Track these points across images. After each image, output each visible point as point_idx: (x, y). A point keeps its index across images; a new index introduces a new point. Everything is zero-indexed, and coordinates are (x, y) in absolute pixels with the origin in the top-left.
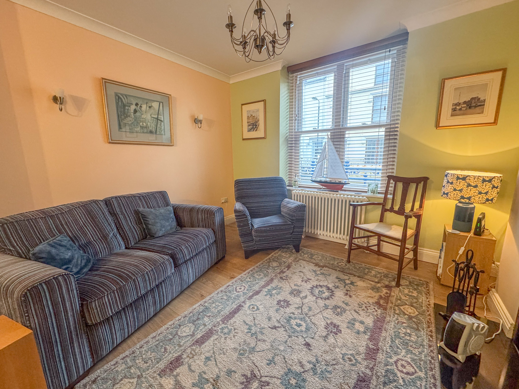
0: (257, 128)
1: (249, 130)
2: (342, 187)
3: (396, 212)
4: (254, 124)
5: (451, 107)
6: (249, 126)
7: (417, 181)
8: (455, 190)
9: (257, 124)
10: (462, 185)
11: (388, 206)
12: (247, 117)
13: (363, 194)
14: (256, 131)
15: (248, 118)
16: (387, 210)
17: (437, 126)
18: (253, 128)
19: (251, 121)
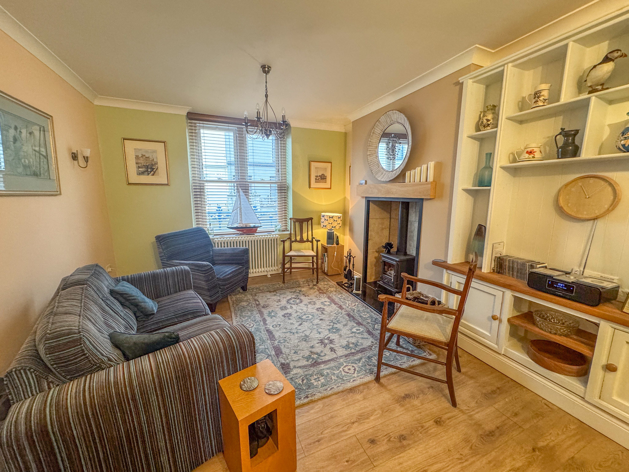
0: (155, 172)
1: (140, 174)
2: (257, 230)
3: (298, 242)
4: (150, 166)
5: (315, 178)
6: (139, 167)
7: (307, 220)
8: (329, 223)
9: (154, 167)
10: (331, 221)
11: (293, 239)
12: (135, 157)
13: (273, 233)
14: (153, 175)
15: (137, 157)
16: (293, 242)
17: (310, 187)
18: (147, 171)
19: (142, 162)
